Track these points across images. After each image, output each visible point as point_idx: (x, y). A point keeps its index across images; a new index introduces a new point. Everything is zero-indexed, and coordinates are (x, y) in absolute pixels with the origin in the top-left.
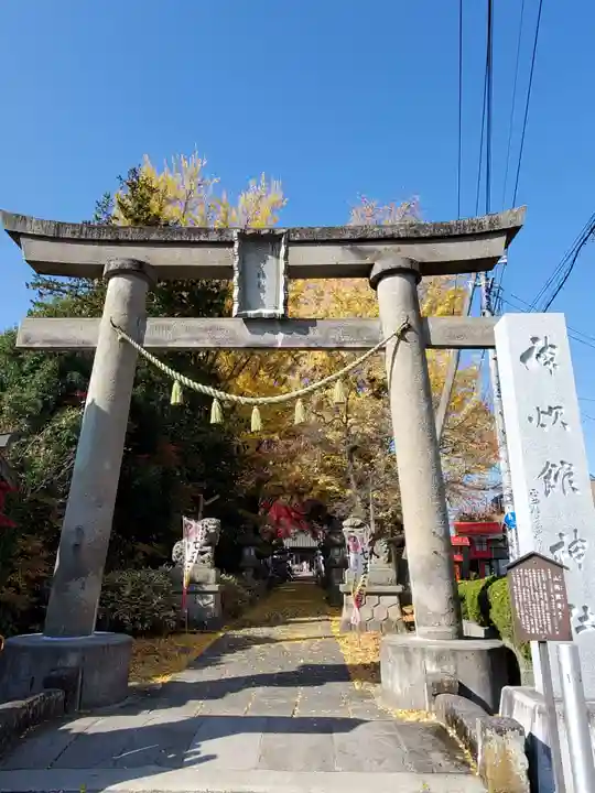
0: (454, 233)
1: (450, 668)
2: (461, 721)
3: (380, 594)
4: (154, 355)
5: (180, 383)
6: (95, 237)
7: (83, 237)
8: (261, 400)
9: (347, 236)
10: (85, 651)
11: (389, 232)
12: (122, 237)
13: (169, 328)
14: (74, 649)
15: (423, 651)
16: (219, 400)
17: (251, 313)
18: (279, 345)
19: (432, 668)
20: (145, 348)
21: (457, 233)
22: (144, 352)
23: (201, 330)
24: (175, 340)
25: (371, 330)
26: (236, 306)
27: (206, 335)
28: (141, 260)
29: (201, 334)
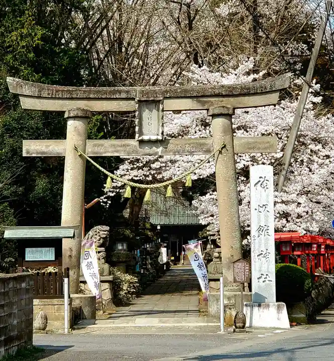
0: (252, 92)
1: (233, 302)
6: (60, 96)
7: (53, 96)
9: (195, 95)
11: (217, 92)
12: (75, 96)
18: (160, 154)
21: (253, 92)
23: (119, 146)
24: (105, 153)
25: (207, 144)
26: (137, 135)
27: (121, 149)
28: (85, 108)
29: (119, 148)
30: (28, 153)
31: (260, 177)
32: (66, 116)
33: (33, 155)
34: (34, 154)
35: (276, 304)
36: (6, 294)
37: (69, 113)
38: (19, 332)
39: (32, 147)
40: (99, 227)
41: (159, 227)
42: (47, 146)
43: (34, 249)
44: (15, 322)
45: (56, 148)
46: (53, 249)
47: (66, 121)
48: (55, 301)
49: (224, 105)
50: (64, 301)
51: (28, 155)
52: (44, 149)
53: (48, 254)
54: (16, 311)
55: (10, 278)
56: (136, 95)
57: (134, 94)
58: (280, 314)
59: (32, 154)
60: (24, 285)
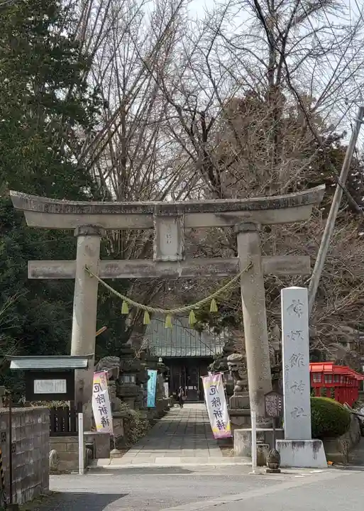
1: (262, 439)
6: (69, 211)
7: (62, 212)
12: (85, 211)
18: (180, 276)
23: (135, 267)
24: (120, 274)
25: (232, 265)
26: (155, 255)
27: (138, 270)
28: (97, 225)
29: (135, 270)
30: (33, 275)
31: (293, 301)
32: (76, 234)
33: (40, 278)
34: (41, 276)
35: (312, 441)
36: (22, 430)
37: (79, 231)
38: (35, 473)
39: (38, 269)
40: (109, 357)
41: (160, 360)
42: (55, 267)
43: (43, 381)
44: (32, 461)
45: (65, 270)
46: (65, 381)
47: (76, 239)
48: (68, 439)
49: (252, 221)
50: (78, 439)
51: (35, 278)
52: (51, 270)
53: (59, 386)
54: (32, 449)
55: (26, 413)
56: (153, 210)
57: (152, 209)
58: (317, 453)
59: (38, 276)
60: (40, 420)
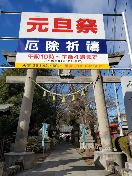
1: (111, 159)
2: (117, 170)
3: (89, 142)
4: (39, 85)
5: (46, 91)
8: (65, 95)
10: (25, 156)
13: (42, 78)
14: (22, 155)
15: (105, 155)
16: (55, 95)
17: (62, 75)
18: (69, 82)
19: (107, 158)
20: (37, 83)
22: (37, 84)
24: (44, 81)
26: (58, 73)
30: (8, 81)
34: (11, 81)
42: (17, 78)
